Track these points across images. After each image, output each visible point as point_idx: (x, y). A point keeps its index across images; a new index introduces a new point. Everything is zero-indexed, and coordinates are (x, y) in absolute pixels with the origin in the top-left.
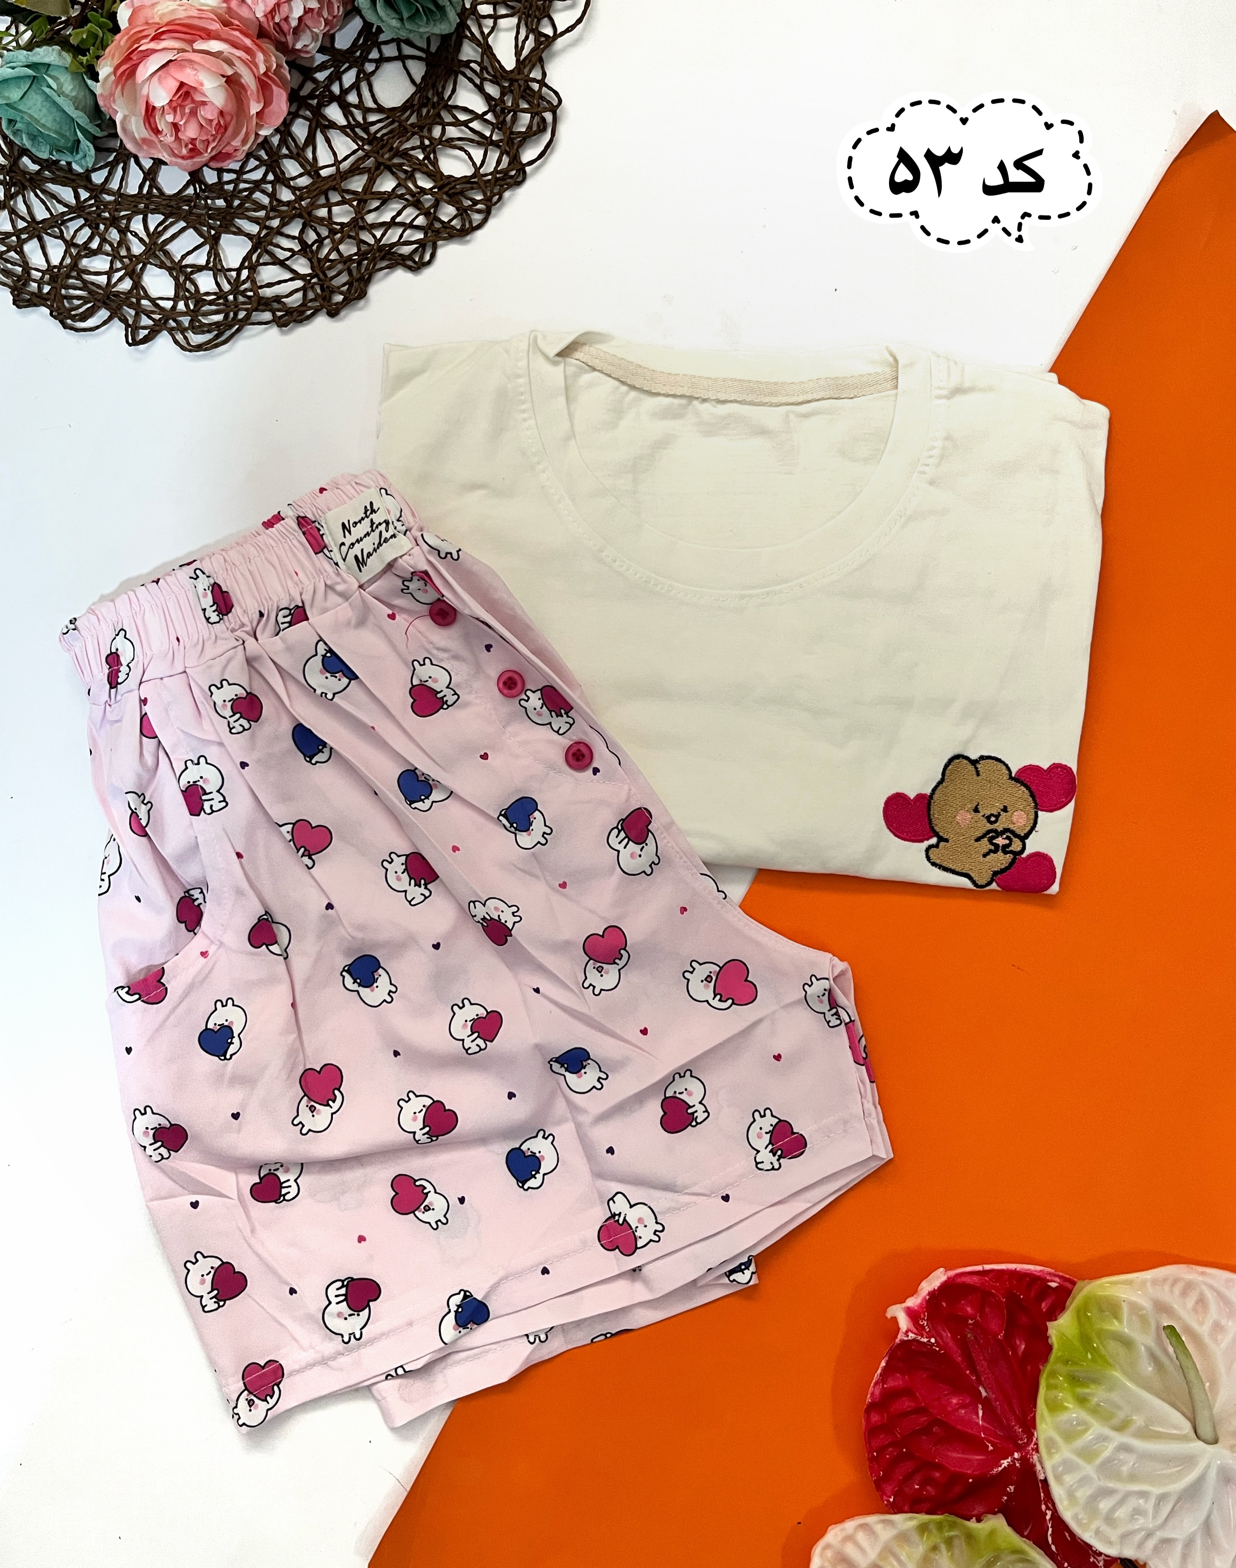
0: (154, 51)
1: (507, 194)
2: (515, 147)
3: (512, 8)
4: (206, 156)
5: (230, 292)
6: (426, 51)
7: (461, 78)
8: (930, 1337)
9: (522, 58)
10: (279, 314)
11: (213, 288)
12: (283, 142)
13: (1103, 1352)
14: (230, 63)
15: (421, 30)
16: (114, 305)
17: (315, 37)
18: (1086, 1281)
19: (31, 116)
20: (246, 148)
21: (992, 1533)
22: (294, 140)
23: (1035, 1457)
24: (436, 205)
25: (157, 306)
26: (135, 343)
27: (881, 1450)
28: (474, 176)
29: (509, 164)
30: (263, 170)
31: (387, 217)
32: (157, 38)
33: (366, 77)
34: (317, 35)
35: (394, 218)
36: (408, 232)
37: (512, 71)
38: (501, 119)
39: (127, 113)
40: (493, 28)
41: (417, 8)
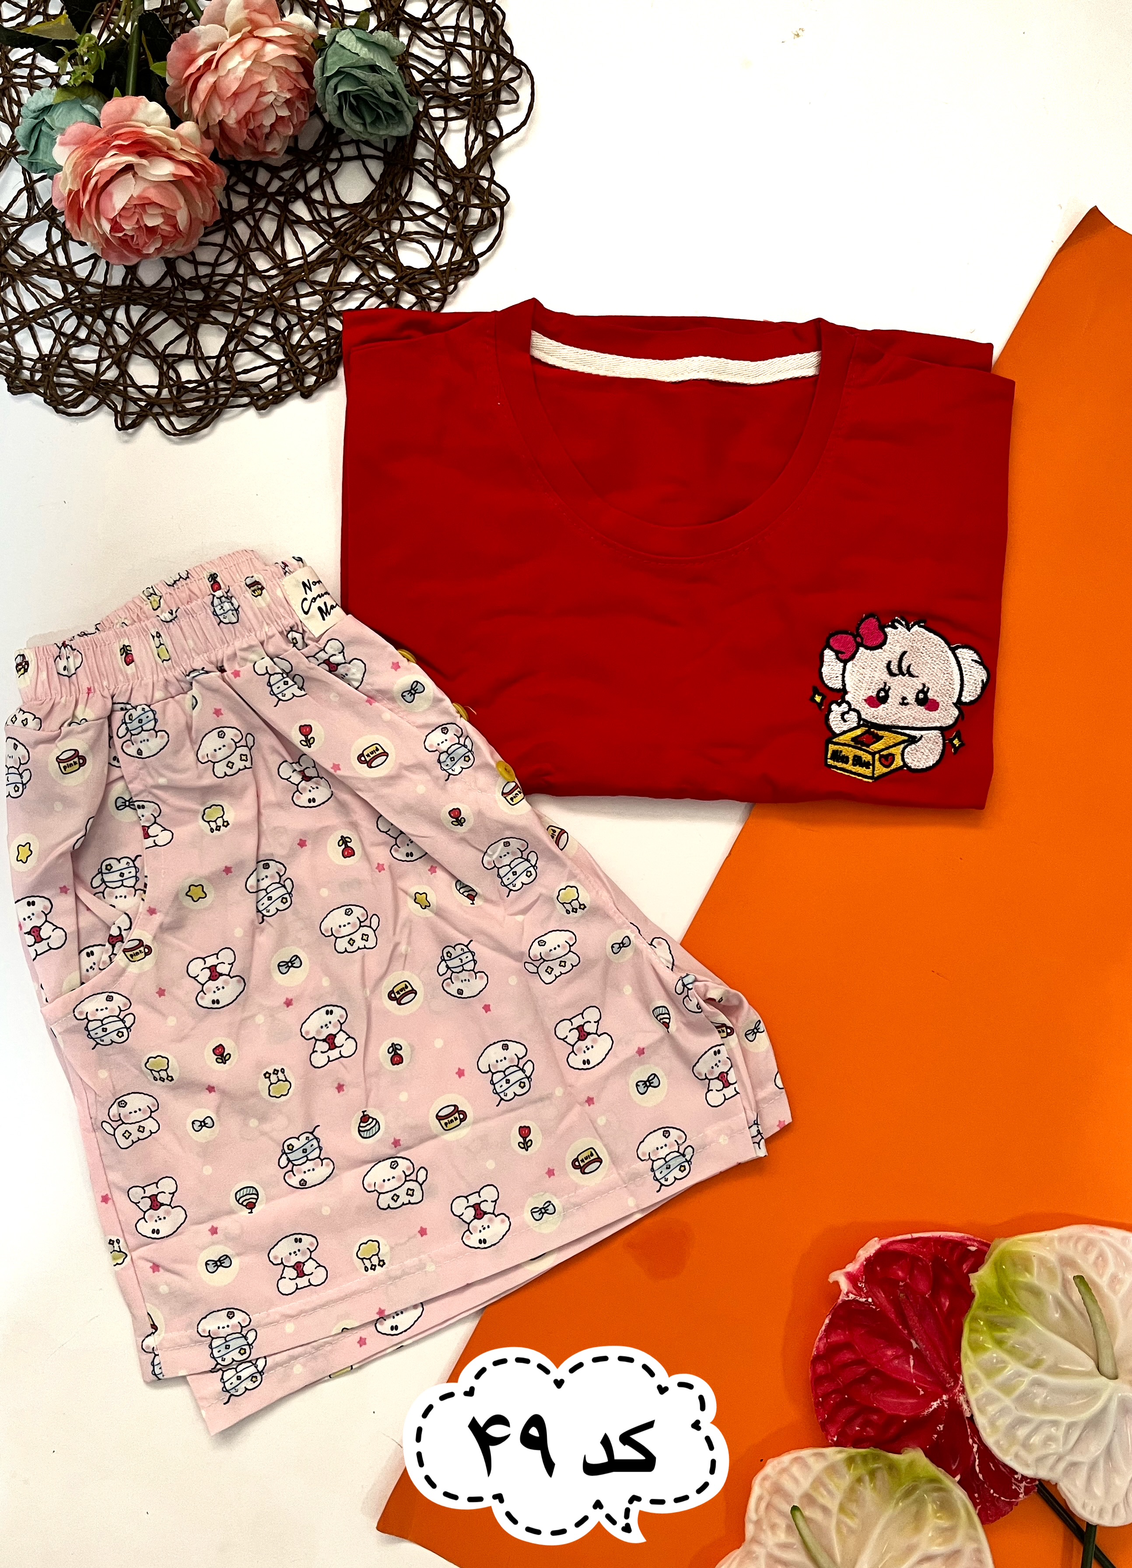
1: (461, 284)
2: (468, 240)
3: (462, 110)
5: (211, 379)
6: (384, 151)
7: (416, 176)
8: (867, 1297)
9: (472, 157)
10: (256, 398)
11: (194, 376)
12: (253, 236)
13: (1017, 1300)
15: (381, 133)
16: (102, 392)
17: (283, 141)
18: (1000, 1241)
21: (912, 1464)
22: (264, 235)
23: (962, 1397)
24: (397, 294)
25: (143, 393)
26: (124, 428)
27: (827, 1396)
28: (431, 267)
29: (463, 255)
30: (233, 264)
33: (328, 177)
34: (285, 137)
37: (462, 169)
38: (455, 214)
40: (445, 130)
41: (378, 113)
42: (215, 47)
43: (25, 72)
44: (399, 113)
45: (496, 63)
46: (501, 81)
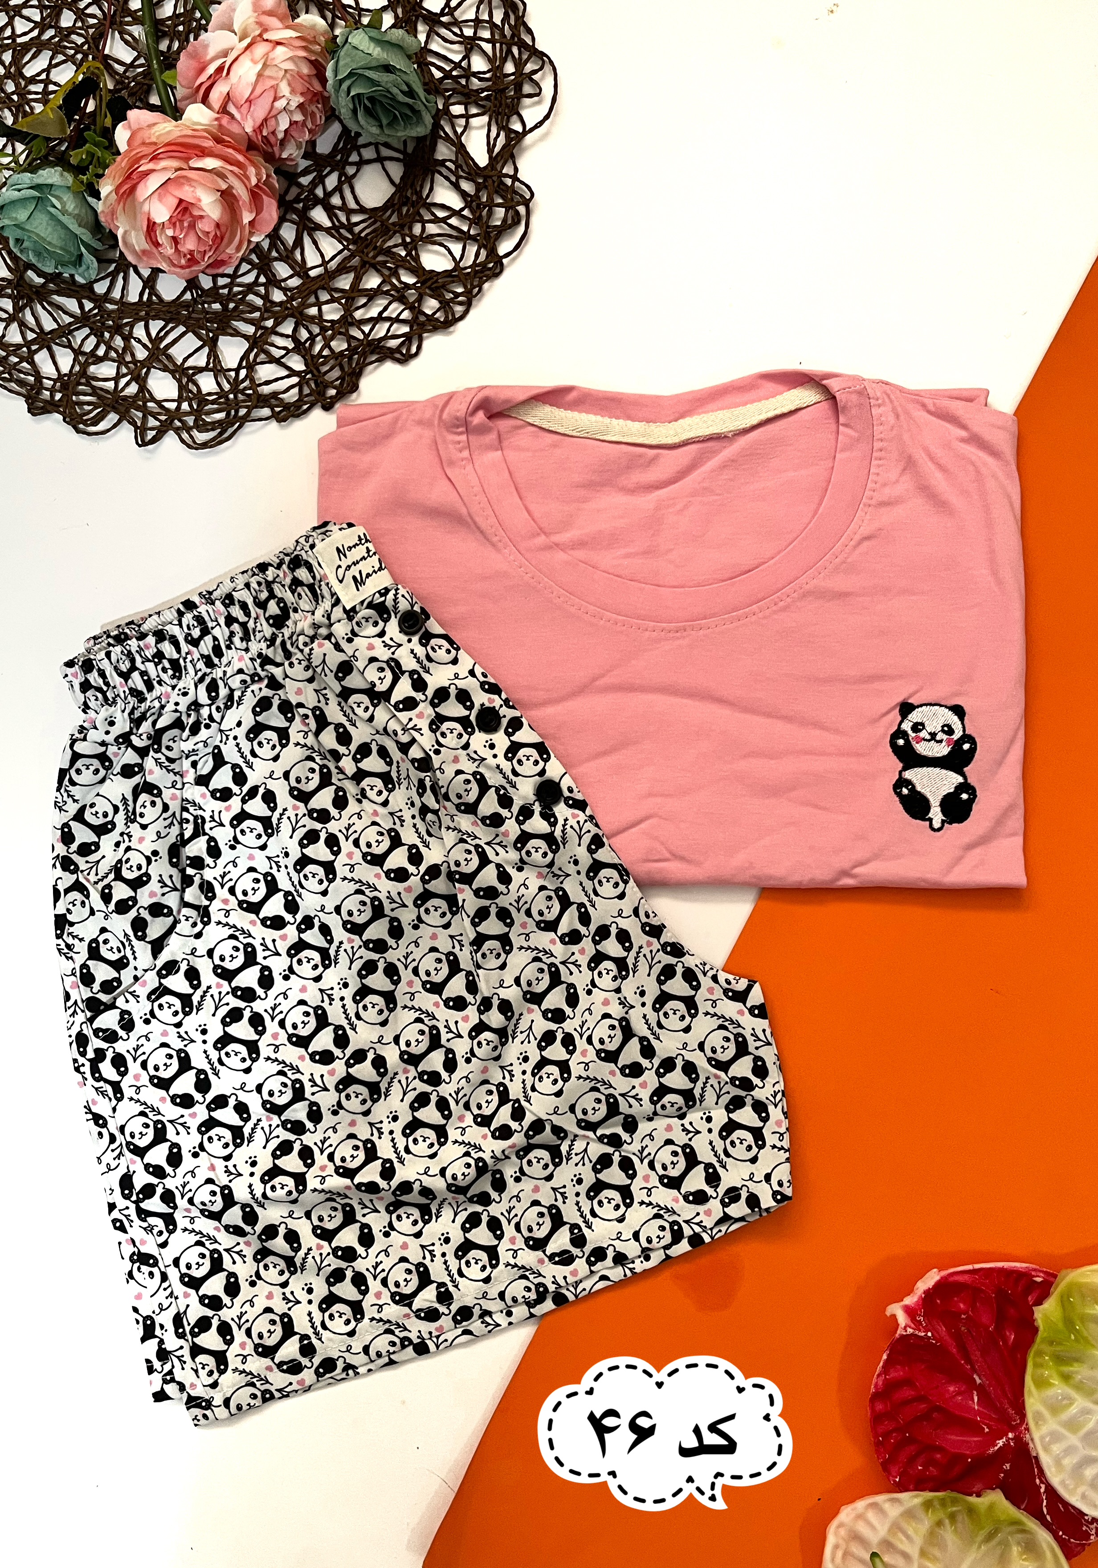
0: (152, 171)
1: (486, 286)
2: (492, 240)
3: (483, 106)
4: (203, 264)
5: (230, 391)
6: (404, 152)
7: (437, 177)
8: (926, 1331)
9: (494, 154)
10: (278, 409)
11: (214, 388)
12: (272, 245)
13: (1085, 1334)
14: (222, 176)
15: (399, 134)
16: (122, 409)
17: (299, 146)
18: (1069, 1270)
19: (38, 235)
20: (240, 254)
21: (991, 1507)
22: (283, 243)
23: (1027, 1434)
24: (420, 300)
25: (162, 407)
26: (144, 444)
27: (887, 1435)
28: (454, 270)
29: (487, 257)
30: (255, 272)
31: (374, 312)
32: (154, 158)
33: (347, 181)
34: (300, 142)
35: (381, 313)
36: (395, 325)
37: (485, 168)
38: (478, 214)
39: (128, 228)
40: (466, 128)
41: (395, 115)
42: (226, 54)
43: (39, 88)
44: (417, 113)
45: (517, 56)
46: (522, 74)
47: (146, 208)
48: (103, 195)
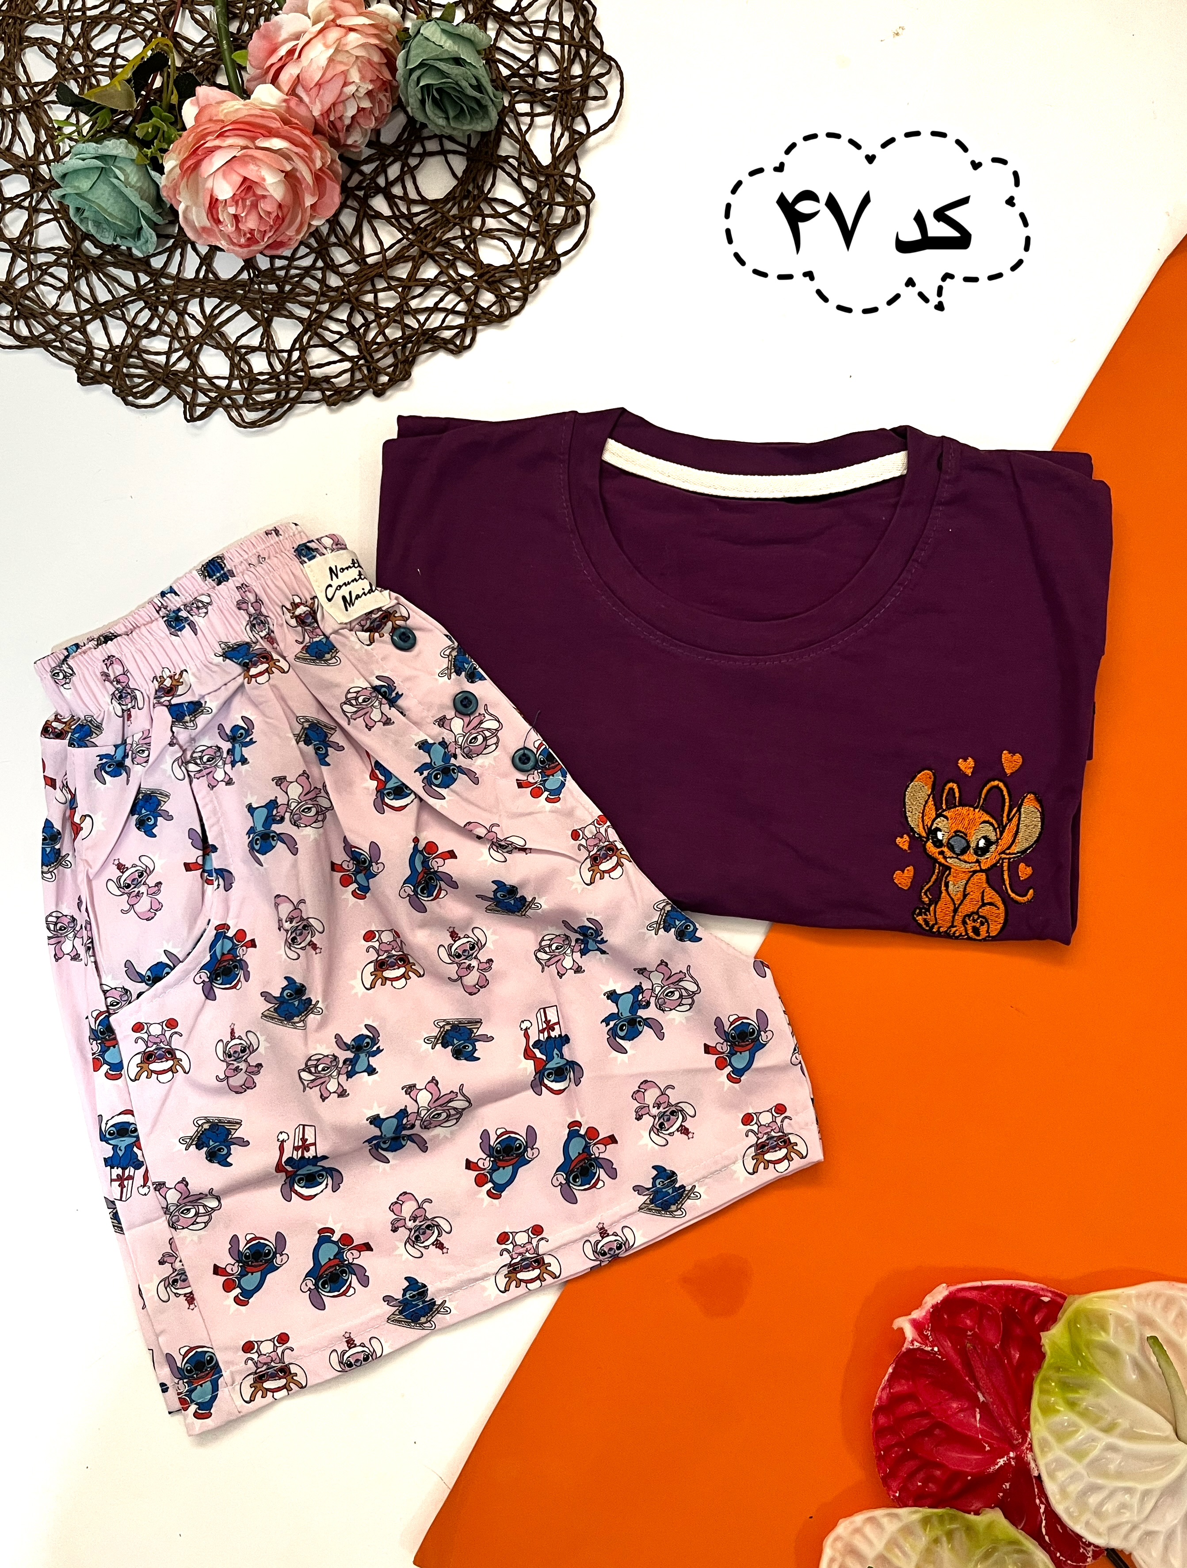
0: (219, 148)
1: (542, 283)
2: (551, 238)
3: (548, 106)
4: (263, 245)
5: (282, 372)
6: (468, 146)
7: (499, 171)
8: (933, 1346)
9: (557, 154)
10: (328, 393)
11: (266, 368)
12: (332, 231)
13: (1091, 1360)
14: (288, 158)
15: (465, 128)
16: (172, 384)
17: (364, 134)
18: (1076, 1296)
19: (99, 205)
20: (300, 237)
21: (990, 1526)
22: (342, 229)
23: (1029, 1456)
24: (476, 293)
25: (213, 384)
26: (192, 419)
27: (888, 1449)
28: (512, 265)
29: (545, 254)
30: (311, 258)
31: (429, 302)
32: (221, 135)
33: (409, 172)
34: (366, 130)
35: (437, 304)
36: (450, 317)
37: (548, 167)
38: (538, 211)
39: (189, 204)
40: (530, 126)
41: (462, 107)
42: (297, 37)
43: (107, 61)
44: (484, 108)
45: (585, 59)
46: (589, 77)
47: (209, 184)
48: (166, 170)
